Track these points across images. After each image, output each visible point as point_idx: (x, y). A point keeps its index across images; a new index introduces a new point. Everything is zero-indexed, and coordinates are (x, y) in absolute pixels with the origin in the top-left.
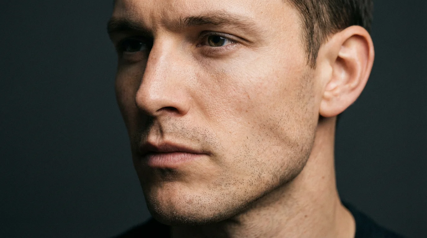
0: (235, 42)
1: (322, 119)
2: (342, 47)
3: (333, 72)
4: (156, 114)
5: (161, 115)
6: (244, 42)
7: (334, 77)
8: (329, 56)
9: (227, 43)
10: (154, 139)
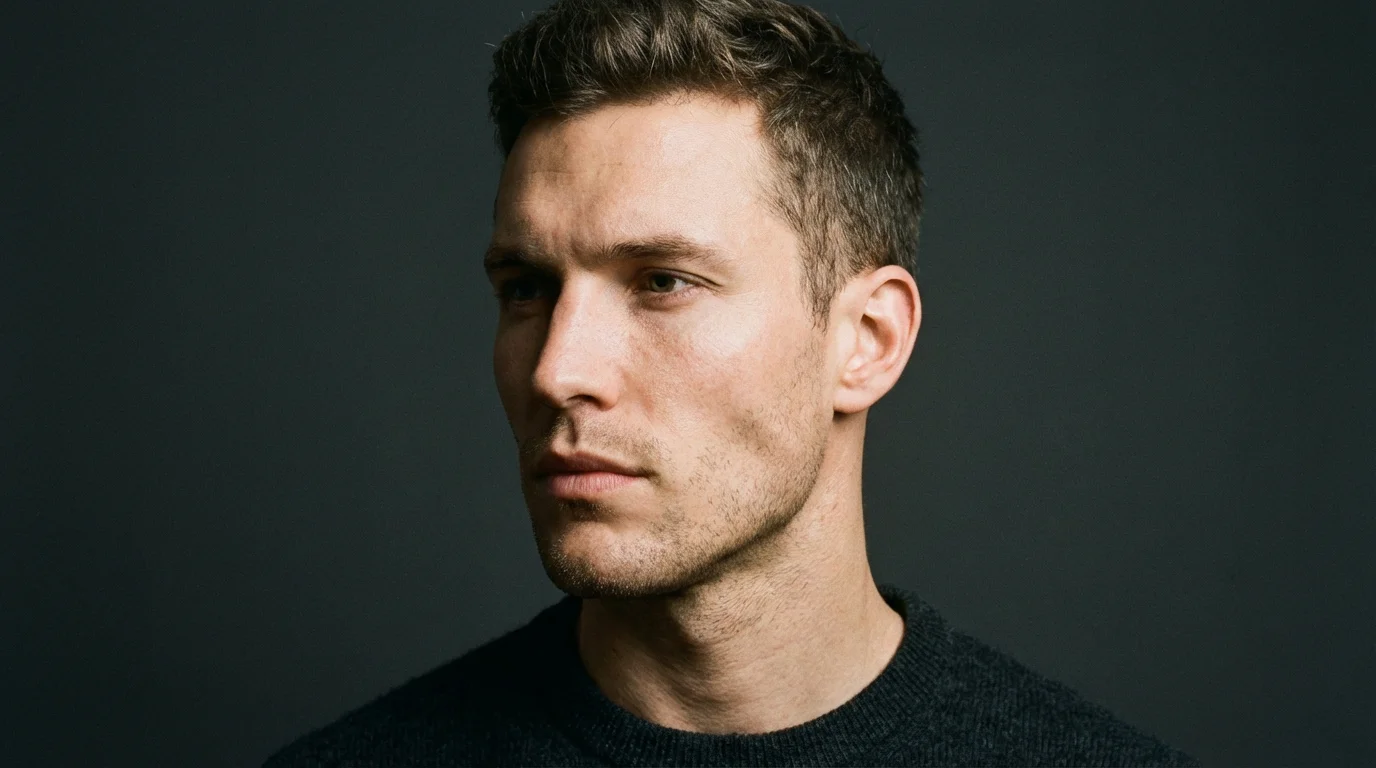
0: (697, 285)
1: (840, 415)
2: (871, 300)
3: (858, 340)
4: (565, 404)
5: (574, 407)
6: (712, 286)
7: (859, 350)
8: (851, 314)
9: (679, 285)
10: (560, 445)
